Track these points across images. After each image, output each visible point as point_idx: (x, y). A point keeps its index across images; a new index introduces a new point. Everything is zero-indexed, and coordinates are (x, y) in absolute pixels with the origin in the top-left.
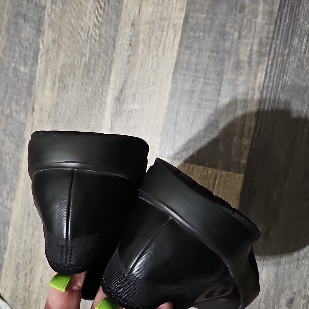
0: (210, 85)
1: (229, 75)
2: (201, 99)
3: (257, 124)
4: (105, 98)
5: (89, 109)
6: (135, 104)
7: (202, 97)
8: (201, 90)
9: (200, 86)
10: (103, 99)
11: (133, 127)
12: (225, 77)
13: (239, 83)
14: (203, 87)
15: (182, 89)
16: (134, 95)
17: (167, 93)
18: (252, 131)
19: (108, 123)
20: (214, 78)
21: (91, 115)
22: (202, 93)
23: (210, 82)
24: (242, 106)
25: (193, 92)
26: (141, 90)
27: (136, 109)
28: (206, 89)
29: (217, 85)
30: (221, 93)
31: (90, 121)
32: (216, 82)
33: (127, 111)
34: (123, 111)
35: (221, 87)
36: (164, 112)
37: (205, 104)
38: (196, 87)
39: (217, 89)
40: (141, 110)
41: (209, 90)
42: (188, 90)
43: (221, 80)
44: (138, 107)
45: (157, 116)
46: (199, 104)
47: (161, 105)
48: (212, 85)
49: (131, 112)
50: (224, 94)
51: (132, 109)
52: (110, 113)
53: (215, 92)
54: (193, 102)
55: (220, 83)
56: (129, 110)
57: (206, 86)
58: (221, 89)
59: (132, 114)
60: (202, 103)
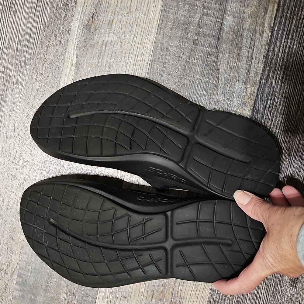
0: (210, 16)
1: (234, 5)
2: (198, 33)
3: (265, 67)
4: (70, 25)
5: (46, 38)
6: (111, 34)
7: (199, 31)
8: (199, 22)
9: (197, 16)
10: (66, 26)
11: (107, 65)
12: (228, 8)
13: (246, 16)
14: (201, 18)
15: (174, 20)
16: (111, 23)
17: (155, 23)
18: (259, 76)
19: (73, 58)
20: (215, 8)
21: (48, 47)
22: (199, 25)
23: (210, 12)
24: (248, 45)
25: (188, 24)
26: (120, 17)
27: (111, 41)
28: (205, 20)
29: (219, 16)
30: (223, 26)
31: (46, 54)
32: (217, 13)
33: (100, 43)
34: (93, 44)
35: (224, 20)
36: (150, 47)
37: (203, 40)
38: (192, 17)
39: (218, 21)
40: (119, 43)
41: (209, 22)
42: (182, 21)
43: (224, 10)
44: (114, 39)
45: (140, 51)
46: (196, 39)
47: (145, 38)
48: (213, 17)
49: (106, 45)
50: (228, 29)
51: (106, 40)
52: (75, 45)
53: (217, 25)
54: (187, 36)
55: (223, 14)
56: (103, 42)
57: (206, 17)
58: (223, 22)
59: (107, 47)
60: (199, 38)
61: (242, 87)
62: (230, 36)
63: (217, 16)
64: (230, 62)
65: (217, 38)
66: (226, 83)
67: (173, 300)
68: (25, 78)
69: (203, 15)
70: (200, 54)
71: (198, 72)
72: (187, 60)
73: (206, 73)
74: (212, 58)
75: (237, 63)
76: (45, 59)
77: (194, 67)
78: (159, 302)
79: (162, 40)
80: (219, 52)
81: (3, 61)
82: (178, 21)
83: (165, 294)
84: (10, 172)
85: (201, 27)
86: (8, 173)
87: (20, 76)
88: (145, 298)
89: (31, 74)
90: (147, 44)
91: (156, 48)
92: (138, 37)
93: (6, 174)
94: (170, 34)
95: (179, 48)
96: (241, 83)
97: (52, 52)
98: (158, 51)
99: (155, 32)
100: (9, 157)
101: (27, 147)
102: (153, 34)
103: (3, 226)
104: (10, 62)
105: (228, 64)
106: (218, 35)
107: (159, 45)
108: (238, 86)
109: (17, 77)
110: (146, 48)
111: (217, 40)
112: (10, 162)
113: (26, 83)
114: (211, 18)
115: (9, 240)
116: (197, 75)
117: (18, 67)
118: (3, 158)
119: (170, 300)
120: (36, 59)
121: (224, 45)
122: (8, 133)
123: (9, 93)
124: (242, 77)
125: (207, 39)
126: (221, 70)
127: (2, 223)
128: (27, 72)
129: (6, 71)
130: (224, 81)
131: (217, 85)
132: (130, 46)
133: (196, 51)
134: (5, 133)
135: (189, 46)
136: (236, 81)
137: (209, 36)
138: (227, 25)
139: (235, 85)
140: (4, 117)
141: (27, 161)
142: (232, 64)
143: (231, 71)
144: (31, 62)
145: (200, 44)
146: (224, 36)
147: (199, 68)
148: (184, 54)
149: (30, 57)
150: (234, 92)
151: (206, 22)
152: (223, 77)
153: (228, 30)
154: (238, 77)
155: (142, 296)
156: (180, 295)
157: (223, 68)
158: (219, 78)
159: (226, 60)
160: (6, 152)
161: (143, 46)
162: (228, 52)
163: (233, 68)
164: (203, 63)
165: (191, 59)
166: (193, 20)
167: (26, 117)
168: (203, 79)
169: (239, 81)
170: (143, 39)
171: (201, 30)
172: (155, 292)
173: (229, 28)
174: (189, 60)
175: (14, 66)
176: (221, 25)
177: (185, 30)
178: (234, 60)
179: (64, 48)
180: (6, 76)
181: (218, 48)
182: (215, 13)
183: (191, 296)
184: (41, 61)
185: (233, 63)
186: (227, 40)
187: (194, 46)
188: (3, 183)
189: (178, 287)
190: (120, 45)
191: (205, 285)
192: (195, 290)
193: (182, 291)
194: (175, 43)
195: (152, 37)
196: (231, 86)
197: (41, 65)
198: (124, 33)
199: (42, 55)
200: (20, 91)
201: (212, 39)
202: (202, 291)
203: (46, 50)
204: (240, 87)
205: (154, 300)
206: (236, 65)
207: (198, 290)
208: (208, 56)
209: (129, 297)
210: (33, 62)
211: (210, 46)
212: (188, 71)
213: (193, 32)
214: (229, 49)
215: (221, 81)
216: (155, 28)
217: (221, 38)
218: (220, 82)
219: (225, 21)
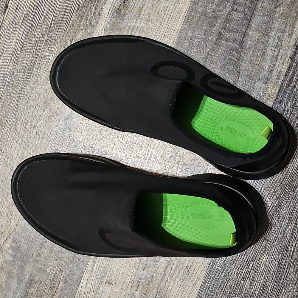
0: (240, 12)
1: (265, 4)
2: (224, 28)
3: (289, 69)
4: (102, 8)
5: (78, 18)
6: (139, 20)
7: (226, 26)
8: (227, 16)
9: (226, 11)
10: (99, 8)
12: (259, 6)
13: (277, 15)
14: (229, 13)
15: (202, 12)
16: (140, 10)
17: (183, 13)
18: (282, 78)
20: (245, 4)
21: (78, 26)
22: (227, 20)
23: (240, 8)
24: (275, 44)
25: (216, 17)
26: (150, 5)
27: (138, 27)
28: (233, 16)
29: (248, 13)
30: (251, 24)
31: (76, 33)
32: (247, 10)
33: (127, 28)
34: (120, 27)
35: (253, 17)
36: (174, 36)
37: (228, 35)
38: (221, 12)
39: (247, 18)
40: (145, 29)
41: (237, 18)
42: (210, 14)
43: (254, 7)
44: (141, 25)
45: (164, 40)
46: (221, 33)
47: (171, 27)
48: (242, 13)
49: (132, 30)
50: (255, 26)
51: (133, 26)
52: (103, 27)
53: (244, 22)
54: (213, 29)
55: (253, 11)
56: (130, 27)
57: (234, 13)
58: (252, 19)
59: (133, 32)
60: (225, 32)
61: (263, 87)
62: (257, 33)
63: (246, 12)
64: (253, 59)
65: (243, 34)
66: (246, 80)
67: (157, 296)
68: (53, 53)
69: (232, 10)
70: (223, 49)
71: (218, 66)
72: (209, 53)
73: (226, 68)
74: (235, 53)
75: (260, 61)
76: (74, 37)
77: (215, 61)
78: (143, 295)
79: (188, 31)
80: (243, 49)
81: (36, 35)
82: (206, 13)
83: (150, 288)
84: (24, 139)
85: (228, 22)
86: (22, 139)
87: (48, 50)
88: (129, 288)
89: (59, 50)
90: (172, 33)
91: (180, 38)
92: (164, 26)
93: (20, 141)
94: (196, 26)
95: (203, 40)
96: (261, 82)
97: (81, 32)
98: (182, 41)
99: (181, 22)
100: (26, 125)
101: (43, 117)
102: (179, 24)
103: (8, 190)
104: (42, 37)
105: (250, 62)
106: (244, 32)
107: (184, 36)
108: (258, 85)
109: (46, 51)
110: (171, 36)
111: (243, 37)
112: (26, 130)
113: (53, 57)
114: (240, 14)
115: (11, 204)
116: (217, 68)
117: (48, 42)
118: (20, 125)
119: (155, 295)
120: (66, 37)
121: (250, 42)
122: (28, 102)
123: (36, 65)
124: (263, 77)
125: (232, 35)
126: (242, 66)
127: (8, 187)
128: (56, 48)
129: (38, 44)
130: (245, 78)
131: (236, 81)
132: (155, 33)
133: (220, 45)
134: (26, 101)
135: (213, 39)
136: (257, 80)
137: (236, 32)
138: (255, 23)
139: (255, 84)
140: (28, 87)
141: (41, 131)
142: (254, 62)
143: (253, 69)
144: (61, 38)
145: (225, 38)
146: (250, 33)
147: (220, 62)
148: (207, 46)
149: (61, 34)
150: (253, 90)
151: (234, 17)
152: (243, 74)
153: (256, 28)
154: (260, 76)
155: (127, 285)
156: (165, 292)
157: (245, 65)
158: (239, 75)
159: (249, 58)
160: (24, 120)
161: (168, 35)
162: (252, 49)
163: (256, 66)
164: (225, 57)
165: (213, 52)
166: (221, 14)
167: (47, 89)
168: (222, 73)
169: (259, 79)
170: (169, 28)
171: (227, 25)
172: (140, 283)
173: (257, 26)
174: (212, 53)
175: (46, 41)
176: (249, 22)
177: (212, 24)
178: (258, 58)
179: (93, 29)
180: (37, 49)
181: (242, 44)
182: (244, 10)
183: (177, 295)
184: (69, 39)
185: (256, 61)
186: (253, 37)
187: (218, 40)
188: (16, 148)
189: (165, 283)
190: (145, 32)
191: (194, 287)
192: (182, 290)
193: (168, 289)
194: (200, 35)
195: (178, 27)
196: (251, 84)
197: (70, 42)
198: (152, 20)
199: (72, 33)
200: (46, 64)
201: (238, 35)
202: (189, 293)
203: (76, 29)
204: (260, 86)
205: (138, 292)
206: (259, 63)
207: (186, 291)
208: (231, 52)
209: (114, 284)
210: (63, 39)
211: (235, 42)
212: (209, 64)
213: (220, 26)
214: (254, 46)
215: (241, 78)
216: (182, 19)
217: (247, 35)
218: (239, 79)
219: (254, 19)
